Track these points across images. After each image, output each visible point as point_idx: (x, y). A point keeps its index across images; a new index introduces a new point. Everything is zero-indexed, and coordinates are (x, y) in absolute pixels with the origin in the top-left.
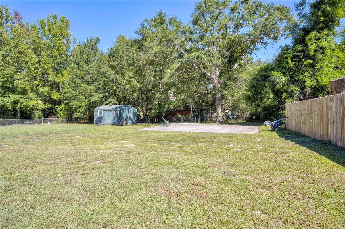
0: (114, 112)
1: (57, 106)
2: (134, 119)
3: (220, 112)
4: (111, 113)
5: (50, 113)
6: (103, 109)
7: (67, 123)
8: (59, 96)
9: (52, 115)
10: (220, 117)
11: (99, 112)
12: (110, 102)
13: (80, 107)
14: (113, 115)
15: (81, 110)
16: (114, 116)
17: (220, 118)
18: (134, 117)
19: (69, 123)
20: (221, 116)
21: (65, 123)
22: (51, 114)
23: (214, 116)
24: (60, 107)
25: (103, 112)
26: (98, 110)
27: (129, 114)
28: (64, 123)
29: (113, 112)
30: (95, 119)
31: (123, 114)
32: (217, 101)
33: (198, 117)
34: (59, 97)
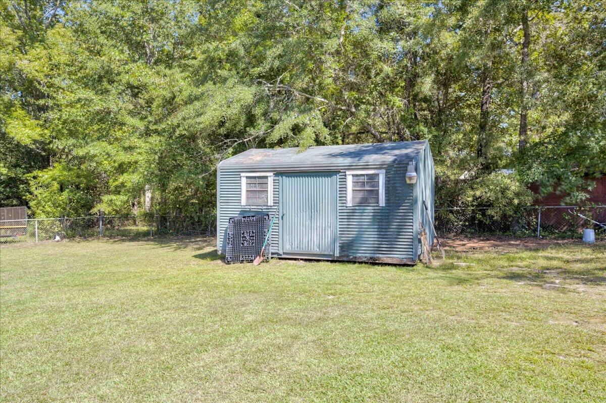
0: (350, 180)
1: (35, 173)
4: (328, 183)
5: (8, 198)
7: (71, 237)
8: (38, 130)
9: (16, 206)
11: (244, 181)
12: (297, 129)
13: (122, 169)
14: (343, 198)
15: (130, 179)
16: (349, 204)
19: (77, 239)
21: (63, 238)
22: (15, 202)
24: (45, 176)
25: (270, 181)
26: (236, 171)
28: (58, 238)
29: (337, 177)
30: (222, 225)
34: (41, 135)
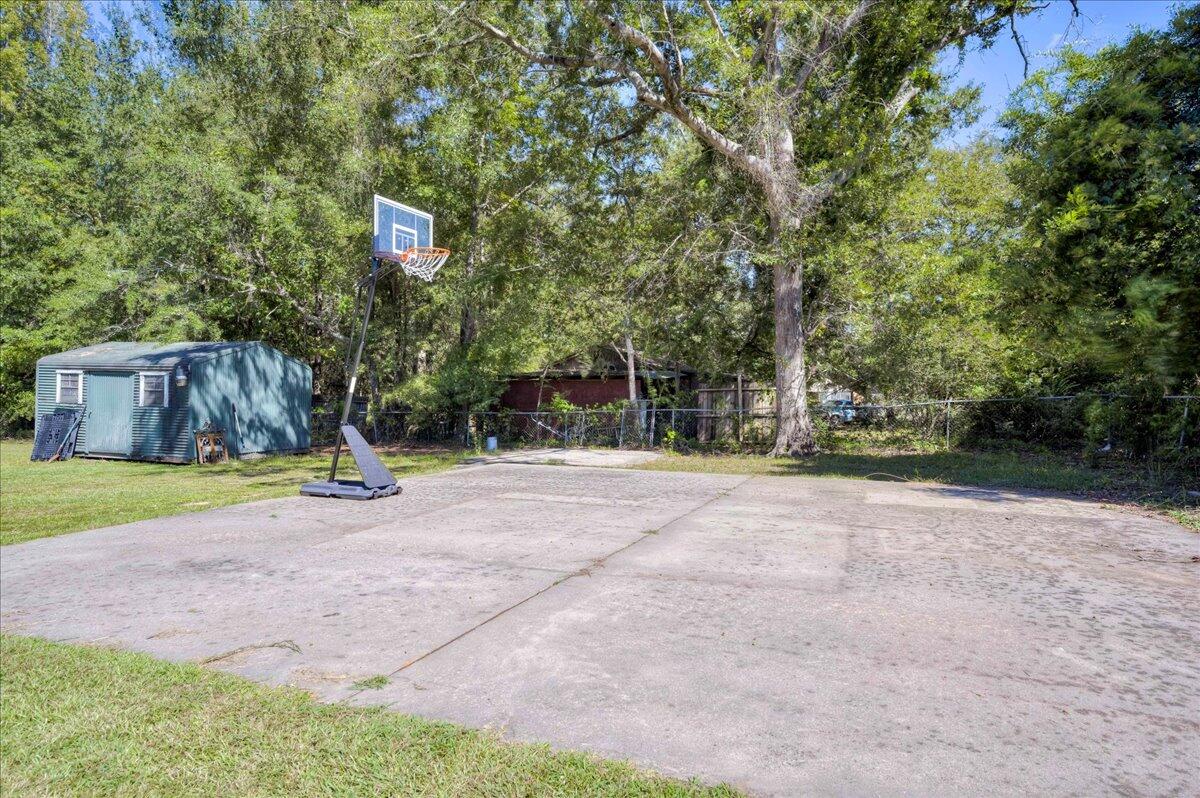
0: (143, 381)
2: (295, 422)
3: (795, 385)
4: (126, 383)
6: (81, 362)
10: (796, 415)
11: (59, 377)
14: (136, 398)
16: (141, 404)
17: (799, 424)
18: (291, 411)
20: (802, 411)
23: (762, 412)
25: (81, 378)
26: (53, 369)
27: (248, 397)
29: (133, 377)
31: (194, 392)
32: (782, 318)
33: (668, 416)
